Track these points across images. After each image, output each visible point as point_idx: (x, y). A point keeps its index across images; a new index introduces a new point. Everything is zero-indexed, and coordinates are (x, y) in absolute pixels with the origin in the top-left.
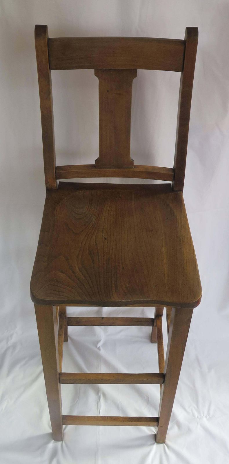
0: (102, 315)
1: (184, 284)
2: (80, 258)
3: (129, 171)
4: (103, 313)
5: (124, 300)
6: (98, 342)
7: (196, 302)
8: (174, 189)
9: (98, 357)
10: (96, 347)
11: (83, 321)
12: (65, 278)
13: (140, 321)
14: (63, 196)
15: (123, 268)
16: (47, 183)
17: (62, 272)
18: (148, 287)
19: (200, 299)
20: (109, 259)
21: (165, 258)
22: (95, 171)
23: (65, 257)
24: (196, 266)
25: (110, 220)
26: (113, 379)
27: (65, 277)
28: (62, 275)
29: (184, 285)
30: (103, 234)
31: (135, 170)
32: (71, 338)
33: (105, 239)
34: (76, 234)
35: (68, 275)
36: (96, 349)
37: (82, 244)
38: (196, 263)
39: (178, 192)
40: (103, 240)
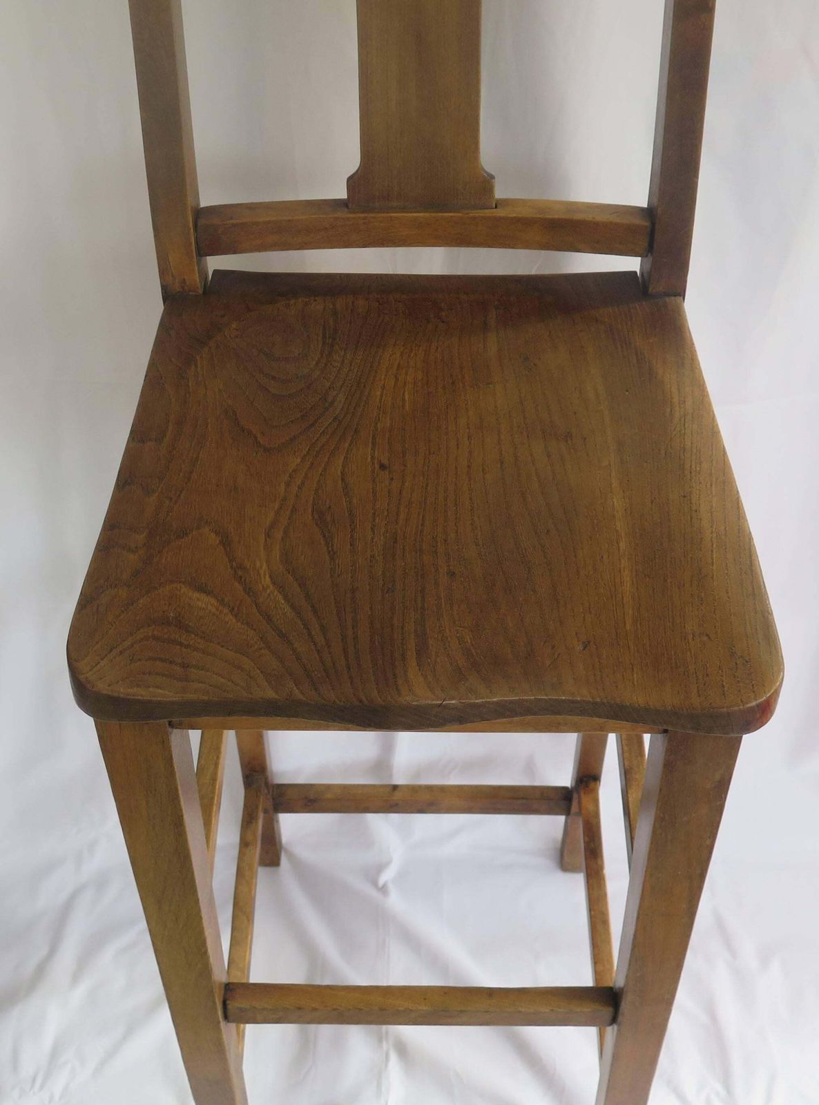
0: (391, 776)
1: (707, 635)
2: (279, 535)
3: (474, 218)
4: (395, 771)
5: (453, 698)
6: (381, 868)
7: (758, 706)
8: (650, 289)
9: (380, 917)
10: (374, 883)
11: (329, 796)
12: (214, 614)
13: (523, 798)
14: (223, 316)
15: (452, 574)
16: (163, 272)
17: (202, 589)
18: (553, 647)
19: (777, 693)
20: (395, 542)
21: (623, 534)
22: (348, 219)
23: (217, 533)
24: (751, 561)
25: (404, 400)
26: (425, 1008)
27: (214, 610)
28: (203, 602)
29: (705, 638)
30: (373, 449)
31: (500, 213)
32: (291, 856)
33: (382, 467)
34: (267, 450)
35: (226, 600)
36: (373, 893)
37: (288, 484)
38: (750, 552)
39: (667, 299)
40: (373, 471)
